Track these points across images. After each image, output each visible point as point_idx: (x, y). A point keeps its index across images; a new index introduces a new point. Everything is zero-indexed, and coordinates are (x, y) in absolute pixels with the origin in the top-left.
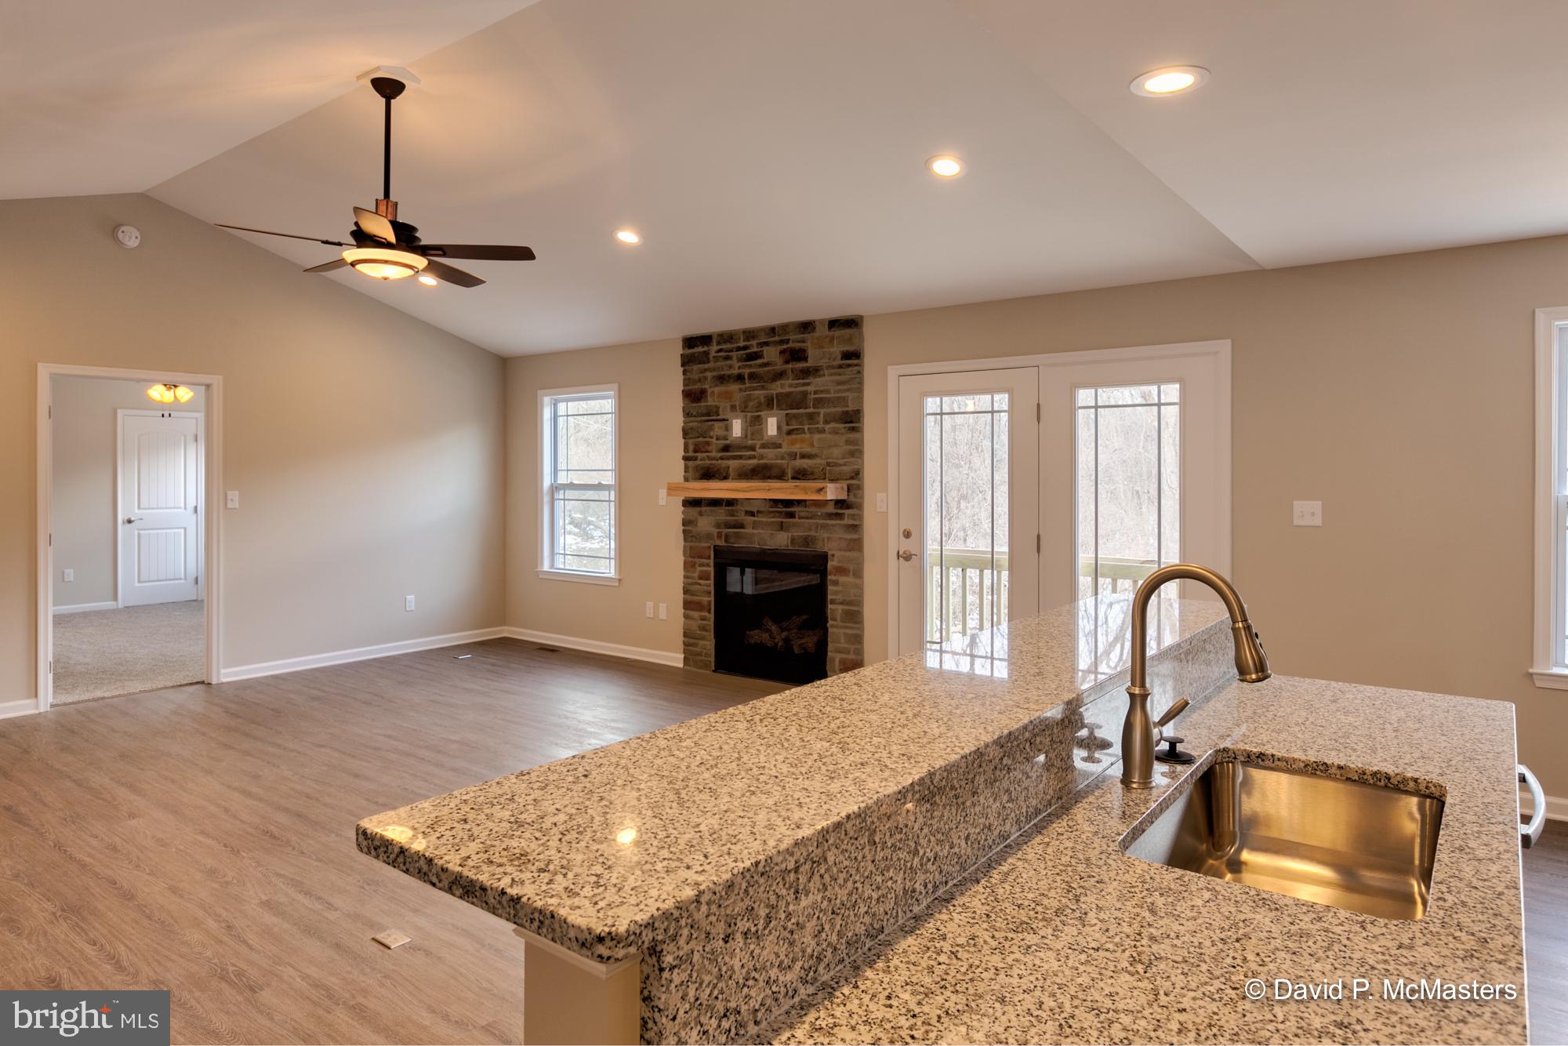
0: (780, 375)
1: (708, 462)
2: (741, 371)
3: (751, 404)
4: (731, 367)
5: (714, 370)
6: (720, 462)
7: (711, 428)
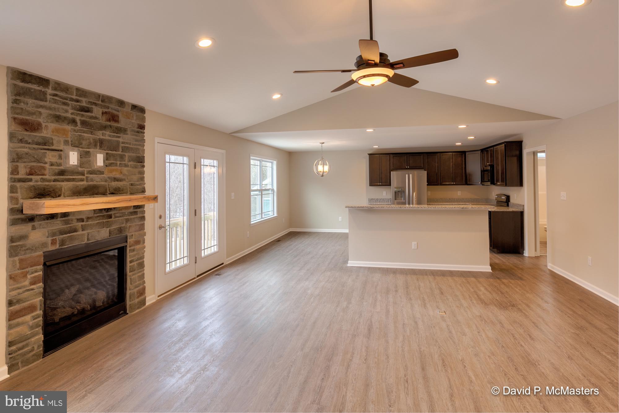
0: (104, 128)
1: (39, 183)
2: (73, 116)
3: (84, 143)
4: (67, 111)
5: (50, 109)
6: (52, 183)
7: (44, 155)
